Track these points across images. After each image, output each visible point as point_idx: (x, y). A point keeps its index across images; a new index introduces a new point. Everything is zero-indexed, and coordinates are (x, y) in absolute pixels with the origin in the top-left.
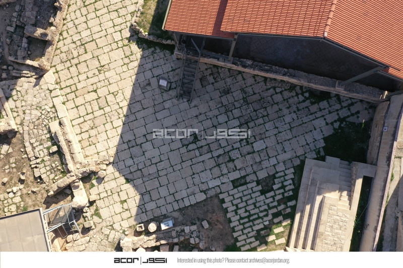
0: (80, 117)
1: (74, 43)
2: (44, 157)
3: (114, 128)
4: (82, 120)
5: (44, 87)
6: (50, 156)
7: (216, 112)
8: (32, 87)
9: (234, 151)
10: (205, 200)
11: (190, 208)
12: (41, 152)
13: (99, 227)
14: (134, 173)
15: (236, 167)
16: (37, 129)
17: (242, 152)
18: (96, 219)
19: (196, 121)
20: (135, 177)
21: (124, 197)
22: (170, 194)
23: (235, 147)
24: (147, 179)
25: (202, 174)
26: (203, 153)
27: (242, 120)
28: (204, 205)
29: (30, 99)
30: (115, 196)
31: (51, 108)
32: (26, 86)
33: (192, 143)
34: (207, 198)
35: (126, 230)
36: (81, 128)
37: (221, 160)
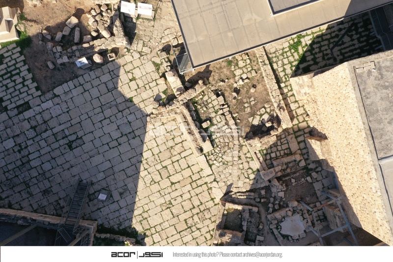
0: (185, 157)
1: (199, 229)
2: (216, 116)
3: (150, 149)
4: (183, 155)
5: (222, 184)
6: (210, 117)
7: (54, 172)
8: (234, 183)
9: (32, 137)
10: (55, 88)
11: (68, 79)
12: (219, 120)
13: (154, 53)
14: (125, 108)
15: (29, 122)
16: (226, 143)
17: (24, 136)
18: (158, 61)
19: (72, 163)
20: (124, 104)
21: (133, 84)
22: (88, 90)
23: (32, 140)
24: (112, 103)
25: (59, 112)
26: (61, 132)
27: (27, 166)
28: (54, 83)
29: (236, 172)
30: (141, 84)
31: (213, 164)
32: (240, 184)
33: (73, 141)
34: (53, 90)
35: (127, 53)
36: (183, 147)
37: (44, 127)
